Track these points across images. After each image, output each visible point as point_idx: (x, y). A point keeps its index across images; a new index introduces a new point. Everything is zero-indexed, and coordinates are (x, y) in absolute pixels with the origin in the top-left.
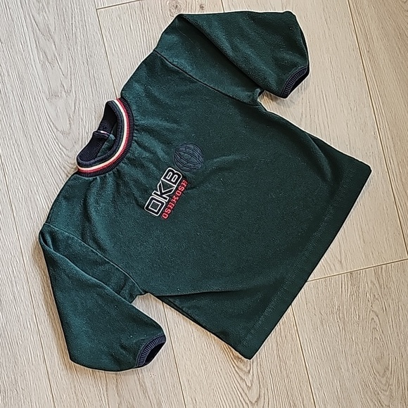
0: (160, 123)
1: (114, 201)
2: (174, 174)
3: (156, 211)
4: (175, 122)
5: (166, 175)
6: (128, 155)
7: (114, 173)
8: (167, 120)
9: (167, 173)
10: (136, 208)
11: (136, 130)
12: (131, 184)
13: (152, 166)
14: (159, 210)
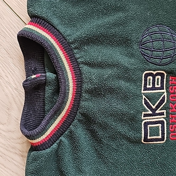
0: (100, 22)
1: (100, 155)
2: (154, 76)
3: (160, 137)
4: (117, 9)
5: (146, 84)
6: (86, 86)
7: (79, 120)
8: (106, 14)
9: (146, 80)
10: (131, 147)
11: (76, 48)
12: (110, 121)
13: (123, 84)
14: (163, 134)
